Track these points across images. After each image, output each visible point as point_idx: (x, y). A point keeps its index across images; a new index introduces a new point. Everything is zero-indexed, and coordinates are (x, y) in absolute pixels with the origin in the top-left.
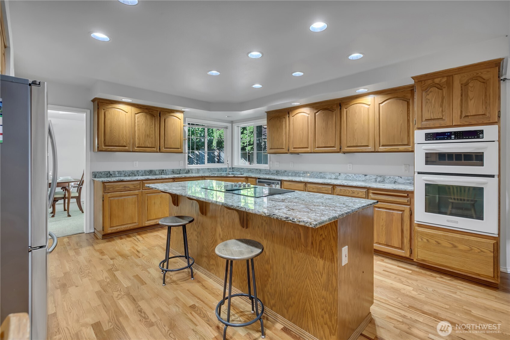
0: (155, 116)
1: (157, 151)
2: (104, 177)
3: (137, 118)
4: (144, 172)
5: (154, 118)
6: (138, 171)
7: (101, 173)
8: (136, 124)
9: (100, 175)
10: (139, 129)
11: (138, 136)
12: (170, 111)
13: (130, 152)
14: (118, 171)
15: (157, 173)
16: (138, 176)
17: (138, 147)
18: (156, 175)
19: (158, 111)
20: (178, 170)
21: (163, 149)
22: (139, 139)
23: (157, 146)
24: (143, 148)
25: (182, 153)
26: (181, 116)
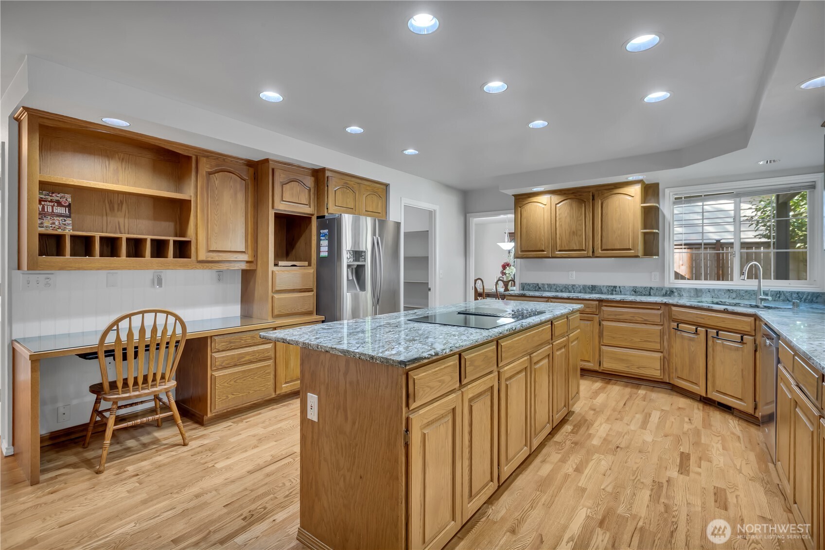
0: (586, 200)
1: (589, 255)
2: (532, 291)
3: (559, 210)
4: (583, 288)
5: (583, 204)
6: (574, 285)
7: (529, 285)
8: (557, 219)
9: (528, 287)
10: (561, 225)
11: (560, 234)
12: (613, 187)
13: (549, 258)
14: (548, 284)
15: (605, 290)
16: (574, 292)
17: (560, 251)
18: (602, 293)
19: (590, 192)
20: (645, 288)
21: (599, 252)
22: (561, 239)
23: (588, 248)
24: (569, 252)
25: (637, 257)
26: (636, 191)
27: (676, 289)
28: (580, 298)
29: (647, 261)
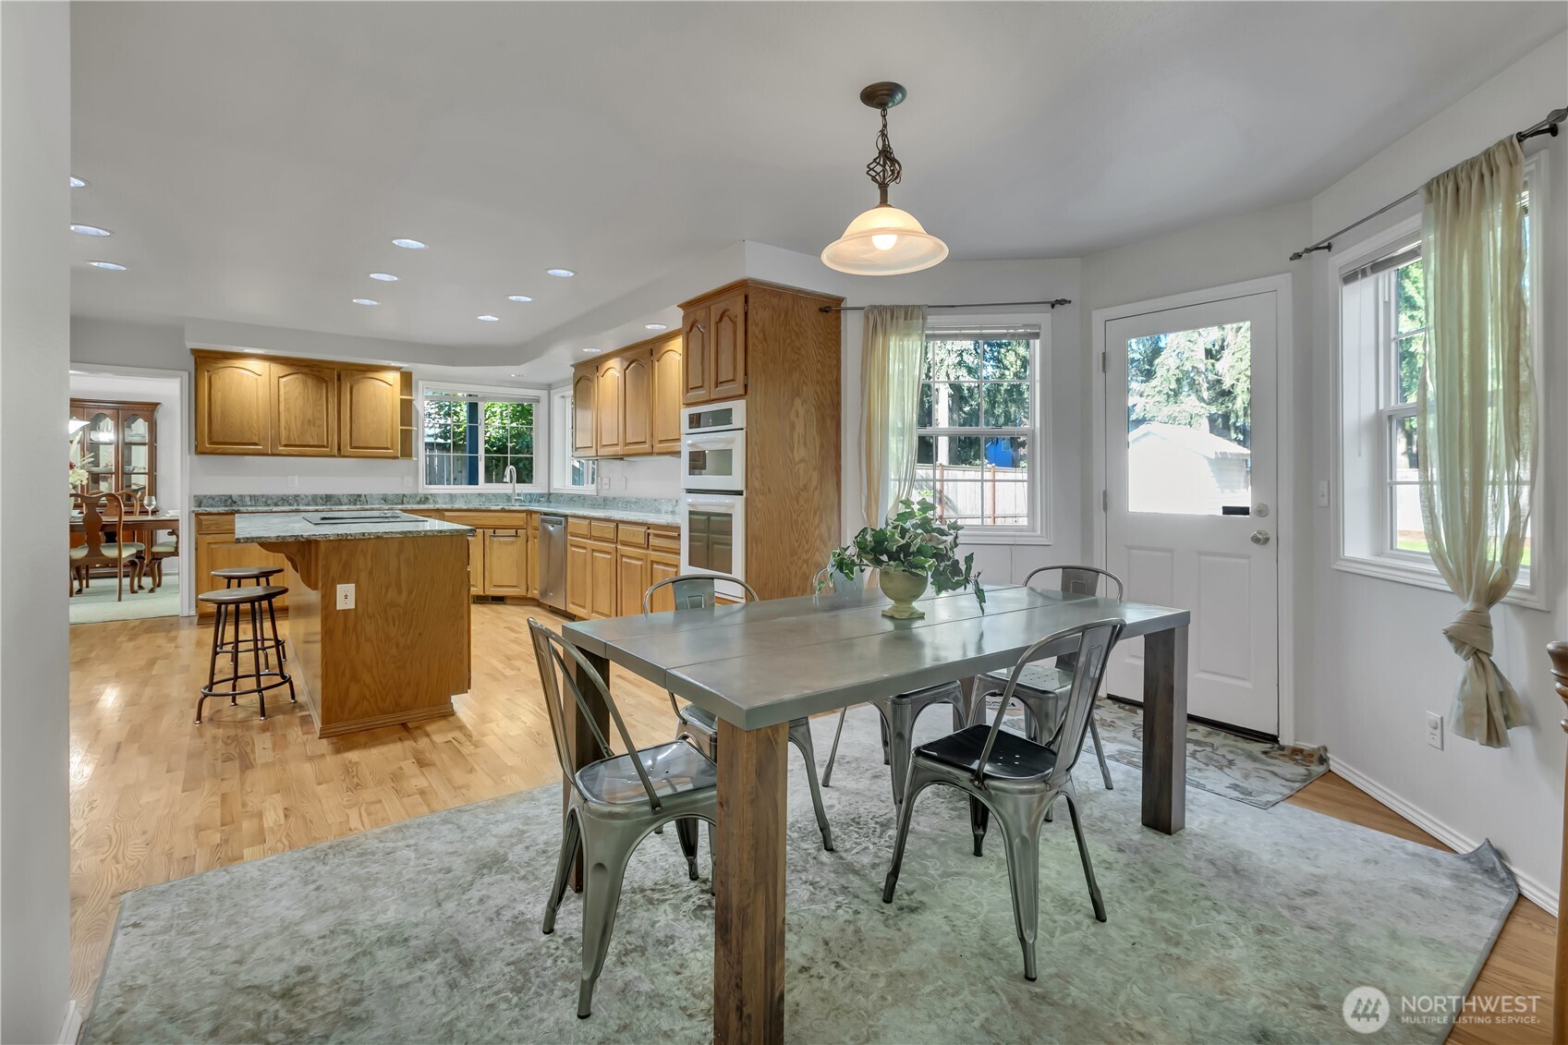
0: (328, 380)
1: (332, 454)
3: (285, 386)
5: (325, 385)
6: (298, 496)
7: (212, 498)
8: (282, 399)
9: (211, 501)
10: (288, 409)
11: (287, 422)
12: (365, 369)
13: (267, 455)
14: (251, 496)
15: (345, 500)
16: (298, 505)
17: (285, 446)
18: (341, 505)
19: (334, 369)
20: (397, 495)
21: (348, 450)
22: (288, 429)
23: (332, 444)
24: (300, 448)
25: (395, 457)
26: (393, 378)
27: (431, 495)
29: (403, 463)
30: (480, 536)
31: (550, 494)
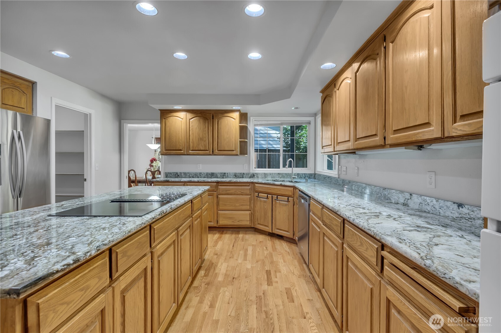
0: (208, 118)
1: (210, 154)
2: (173, 177)
3: (192, 123)
4: (206, 175)
5: (207, 121)
6: (201, 173)
7: (171, 173)
8: (191, 129)
9: (170, 175)
10: (193, 133)
11: (192, 140)
12: (224, 112)
13: (185, 155)
14: (184, 173)
15: (219, 176)
16: (201, 178)
17: (192, 150)
18: (218, 178)
19: (211, 113)
20: (241, 173)
21: (216, 151)
22: (193, 142)
23: (210, 149)
24: (198, 151)
25: (237, 155)
26: (236, 115)
27: (256, 173)
28: (205, 181)
29: (242, 157)
30: (270, 199)
31: (315, 174)
